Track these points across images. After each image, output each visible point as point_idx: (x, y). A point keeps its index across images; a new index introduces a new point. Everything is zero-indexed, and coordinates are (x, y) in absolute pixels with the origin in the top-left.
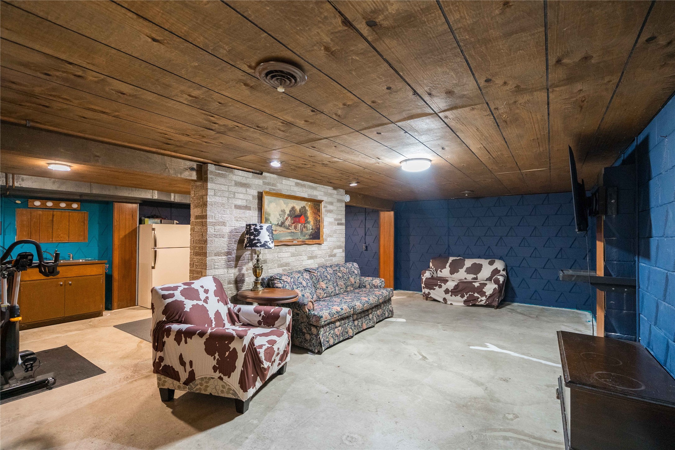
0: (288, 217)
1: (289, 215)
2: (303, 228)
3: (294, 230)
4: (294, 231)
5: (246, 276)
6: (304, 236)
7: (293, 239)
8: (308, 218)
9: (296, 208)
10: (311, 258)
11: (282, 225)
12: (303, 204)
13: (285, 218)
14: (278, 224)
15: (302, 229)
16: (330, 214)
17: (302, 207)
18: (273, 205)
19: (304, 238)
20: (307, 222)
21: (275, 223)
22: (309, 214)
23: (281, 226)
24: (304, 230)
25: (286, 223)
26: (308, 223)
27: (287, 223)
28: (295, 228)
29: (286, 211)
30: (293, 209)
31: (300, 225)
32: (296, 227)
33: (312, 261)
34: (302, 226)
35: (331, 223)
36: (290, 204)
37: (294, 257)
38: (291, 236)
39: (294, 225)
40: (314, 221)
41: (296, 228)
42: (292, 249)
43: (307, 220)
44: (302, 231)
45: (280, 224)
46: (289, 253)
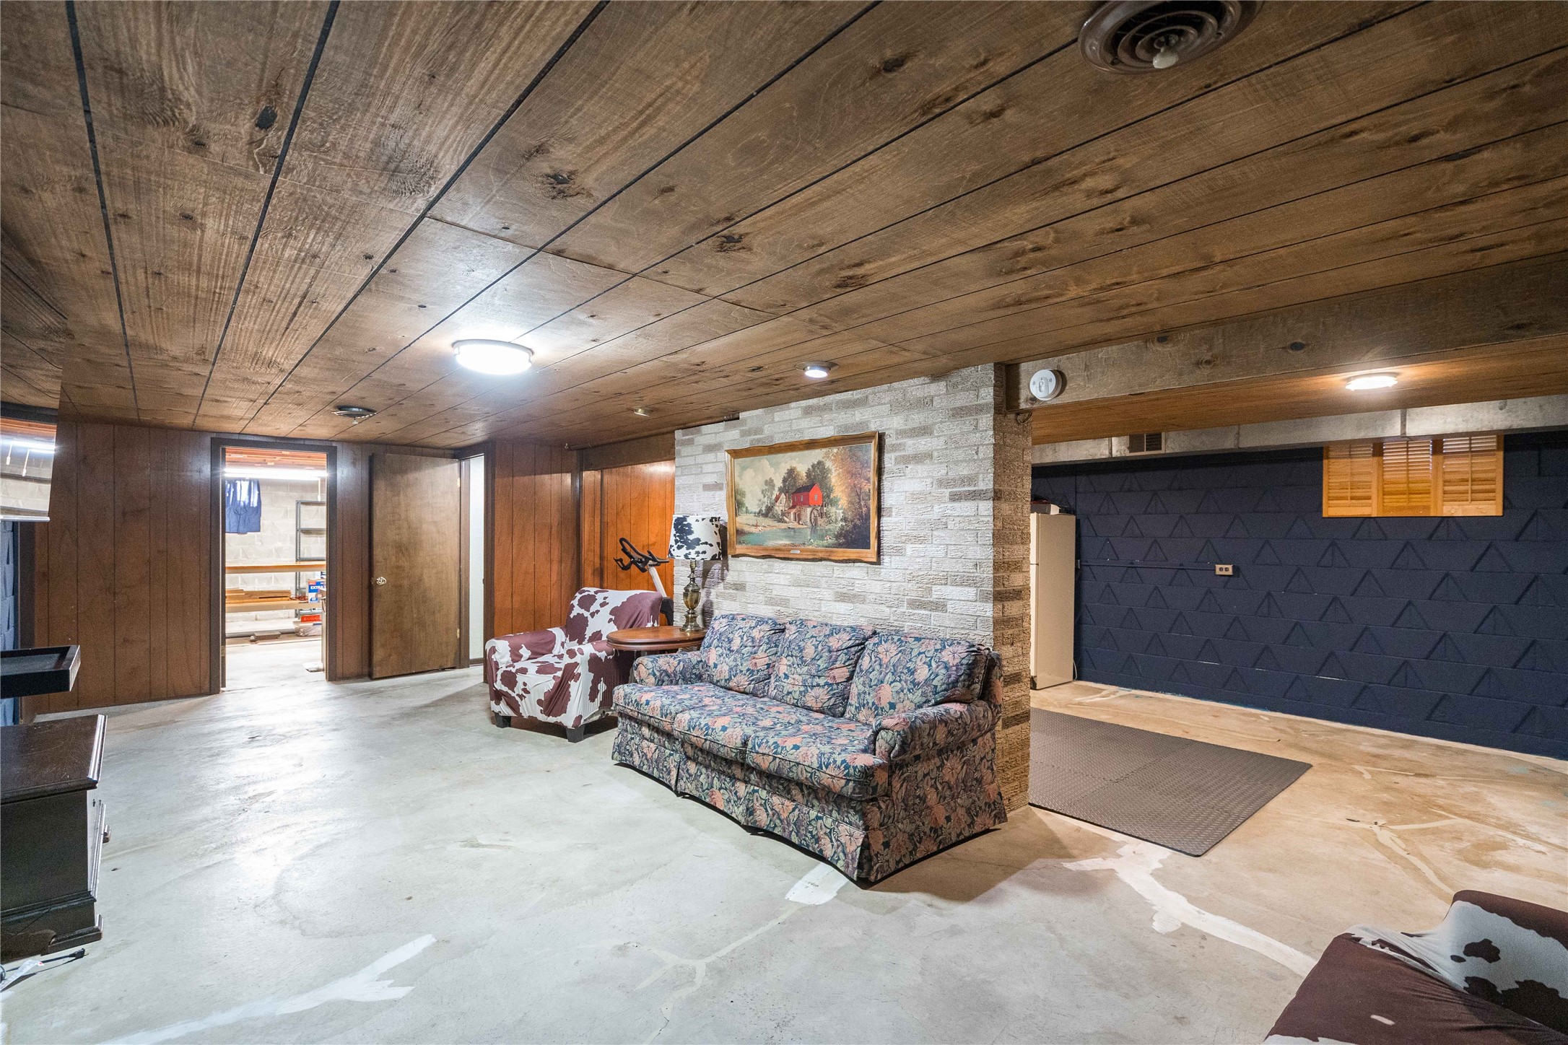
0: (780, 494)
1: (781, 490)
2: (819, 518)
3: (796, 523)
4: (794, 525)
5: (715, 607)
6: (822, 538)
7: (794, 545)
8: (830, 490)
9: (798, 469)
10: (842, 597)
11: (768, 512)
12: (816, 455)
13: (774, 497)
14: (759, 512)
15: (816, 520)
16: (919, 467)
17: (813, 466)
18: (749, 473)
19: (821, 543)
20: (827, 500)
21: (754, 511)
22: (833, 480)
23: (766, 515)
24: (820, 521)
25: (776, 508)
26: (833, 503)
27: (779, 508)
28: (798, 518)
29: (775, 482)
30: (791, 473)
31: (809, 510)
32: (799, 515)
33: (850, 606)
34: (815, 512)
35: (916, 497)
36: (783, 464)
37: (799, 588)
38: (788, 537)
39: (794, 511)
40: (849, 496)
41: (800, 519)
42: (794, 568)
43: (828, 496)
44: (814, 525)
45: (764, 512)
46: (789, 577)
